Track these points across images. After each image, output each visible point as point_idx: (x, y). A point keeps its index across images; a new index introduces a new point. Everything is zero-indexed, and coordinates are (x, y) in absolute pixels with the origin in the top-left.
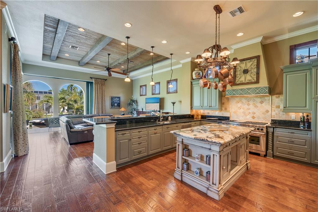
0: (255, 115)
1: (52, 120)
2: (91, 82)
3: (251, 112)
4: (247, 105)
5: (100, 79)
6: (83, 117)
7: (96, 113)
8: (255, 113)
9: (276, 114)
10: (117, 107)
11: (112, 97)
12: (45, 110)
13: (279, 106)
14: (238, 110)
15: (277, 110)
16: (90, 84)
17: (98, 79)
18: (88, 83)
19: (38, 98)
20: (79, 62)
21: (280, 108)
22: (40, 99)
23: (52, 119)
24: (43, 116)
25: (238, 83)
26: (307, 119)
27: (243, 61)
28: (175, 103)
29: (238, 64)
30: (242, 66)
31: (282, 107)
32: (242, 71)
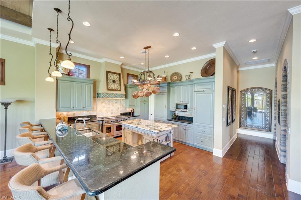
0: (113, 112)
3: (110, 109)
8: (113, 110)
9: (122, 109)
14: (103, 109)
15: (122, 107)
25: (110, 89)
26: (133, 111)
27: (112, 73)
28: (10, 104)
29: (109, 74)
30: (112, 77)
31: (124, 105)
32: (112, 81)
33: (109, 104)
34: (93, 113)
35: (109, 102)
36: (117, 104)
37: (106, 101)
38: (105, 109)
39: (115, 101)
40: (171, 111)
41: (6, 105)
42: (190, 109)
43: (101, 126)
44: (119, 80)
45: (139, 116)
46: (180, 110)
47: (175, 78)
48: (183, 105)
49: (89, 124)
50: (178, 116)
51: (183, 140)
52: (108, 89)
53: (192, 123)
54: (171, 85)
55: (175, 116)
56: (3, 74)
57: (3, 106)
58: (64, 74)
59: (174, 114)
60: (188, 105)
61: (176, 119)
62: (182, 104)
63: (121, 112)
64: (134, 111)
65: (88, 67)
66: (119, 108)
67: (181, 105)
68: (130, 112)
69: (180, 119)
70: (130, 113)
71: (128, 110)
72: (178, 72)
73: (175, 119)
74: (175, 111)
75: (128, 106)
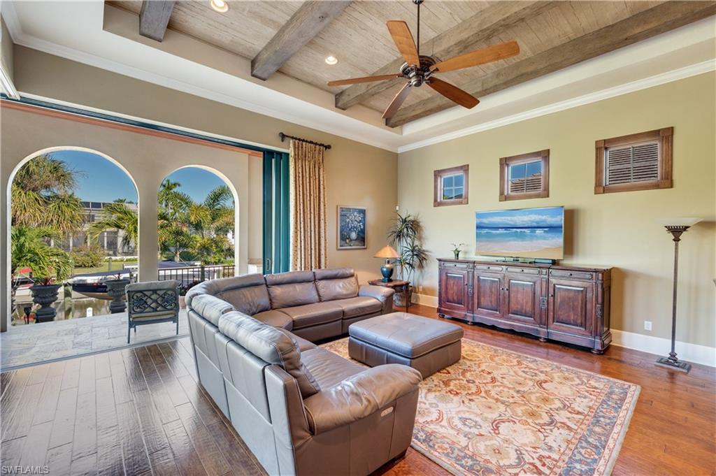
1: (139, 295)
2: (280, 154)
5: (311, 142)
6: (262, 284)
7: (299, 265)
10: (357, 243)
11: (342, 210)
12: (105, 248)
16: (273, 160)
17: (304, 143)
18: (268, 155)
19: (92, 218)
20: (253, 63)
22: (93, 220)
23: (141, 292)
24: (102, 263)
28: (686, 228)
41: (677, 232)
56: (670, 163)
57: (671, 234)
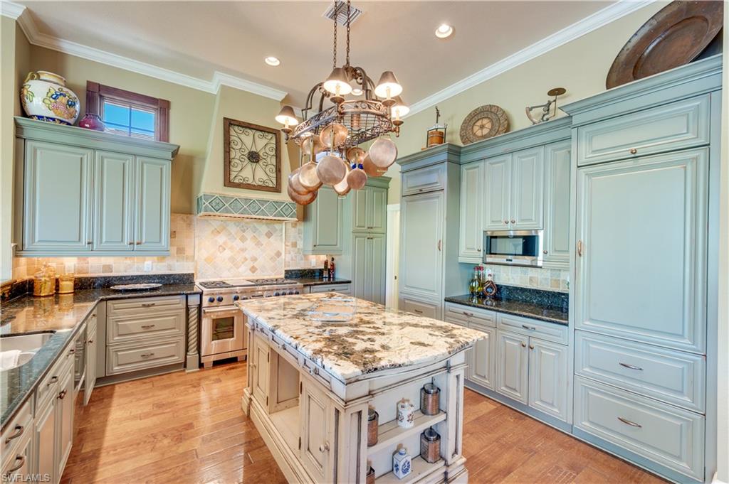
0: (256, 264)
3: (247, 256)
4: (241, 239)
8: (256, 260)
9: (292, 258)
13: (296, 243)
14: (219, 253)
15: (293, 251)
21: (298, 247)
25: (236, 181)
26: (333, 265)
27: (246, 127)
29: (235, 131)
30: (246, 141)
31: (300, 245)
32: (246, 153)
33: (243, 239)
34: (179, 267)
35: (244, 231)
36: (272, 239)
37: (233, 228)
38: (227, 253)
39: (264, 229)
40: (462, 264)
42: (550, 253)
43: (194, 312)
44: (274, 153)
45: (349, 282)
46: (503, 260)
47: (482, 127)
48: (515, 237)
49: (144, 306)
50: (492, 285)
51: (517, 396)
52: (228, 183)
53: (567, 320)
54: (463, 159)
55: (482, 285)
58: (54, 120)
59: (479, 276)
60: (541, 234)
61: (484, 297)
62: (512, 233)
63: (289, 266)
64: (336, 266)
65: (163, 107)
66: (279, 254)
67: (507, 237)
68: (323, 267)
69: (503, 296)
70: (321, 271)
71: (316, 262)
72: (492, 104)
73: (482, 296)
74: (479, 261)
75: (311, 248)
